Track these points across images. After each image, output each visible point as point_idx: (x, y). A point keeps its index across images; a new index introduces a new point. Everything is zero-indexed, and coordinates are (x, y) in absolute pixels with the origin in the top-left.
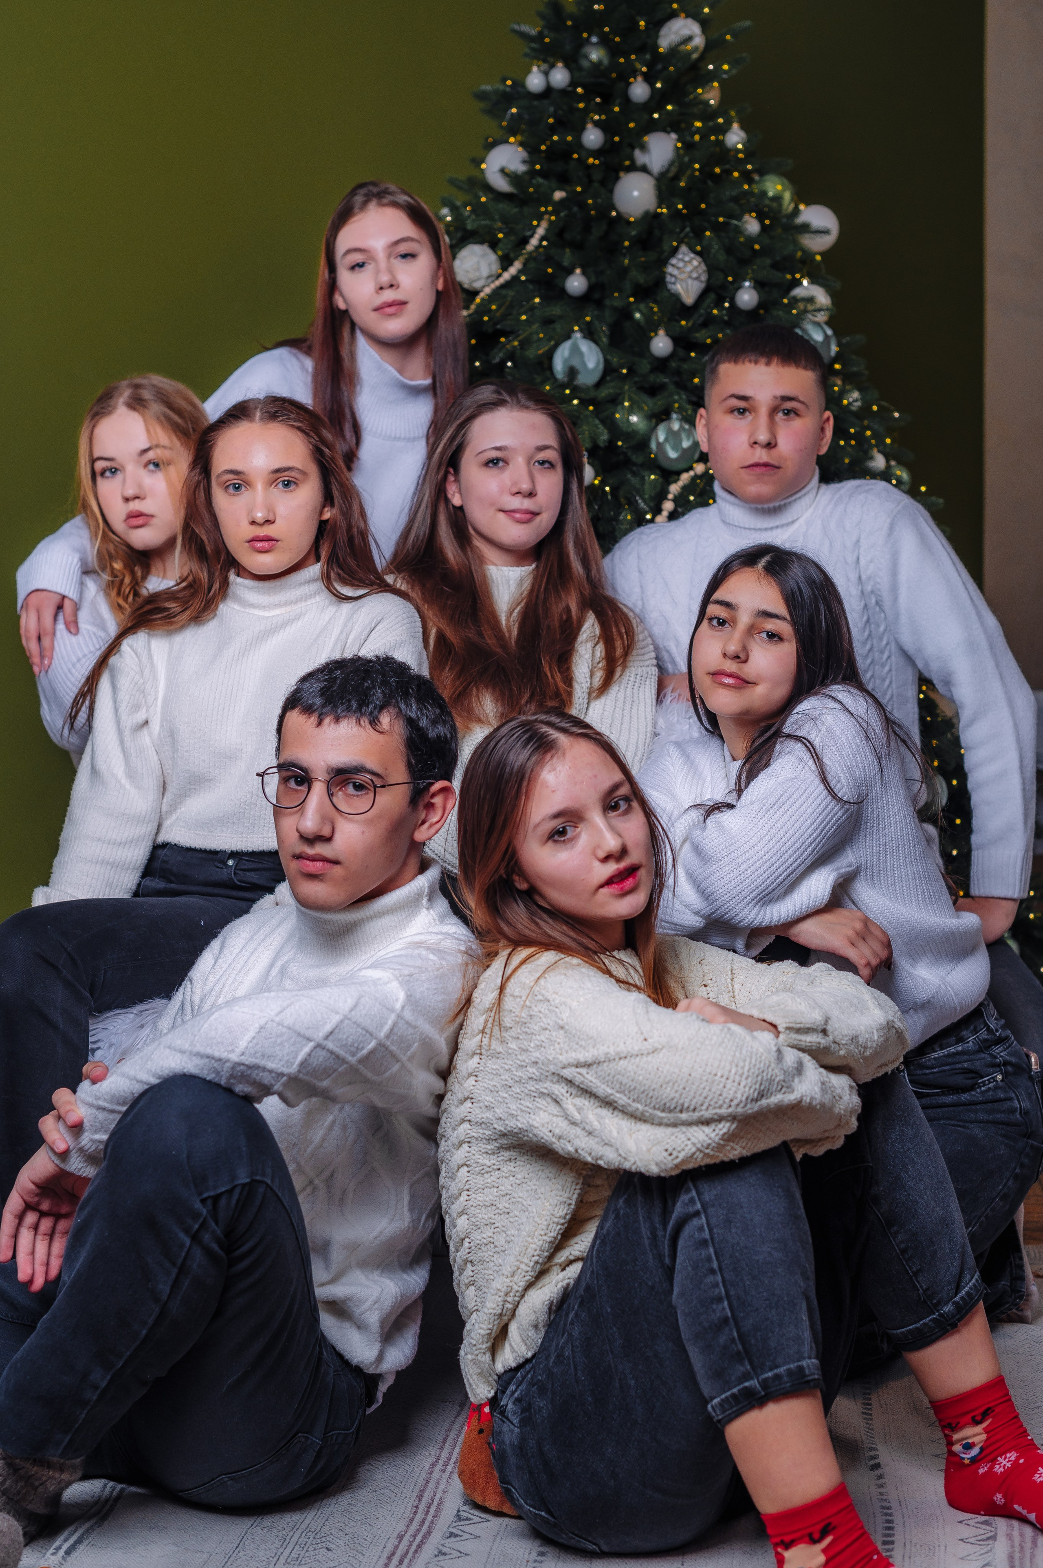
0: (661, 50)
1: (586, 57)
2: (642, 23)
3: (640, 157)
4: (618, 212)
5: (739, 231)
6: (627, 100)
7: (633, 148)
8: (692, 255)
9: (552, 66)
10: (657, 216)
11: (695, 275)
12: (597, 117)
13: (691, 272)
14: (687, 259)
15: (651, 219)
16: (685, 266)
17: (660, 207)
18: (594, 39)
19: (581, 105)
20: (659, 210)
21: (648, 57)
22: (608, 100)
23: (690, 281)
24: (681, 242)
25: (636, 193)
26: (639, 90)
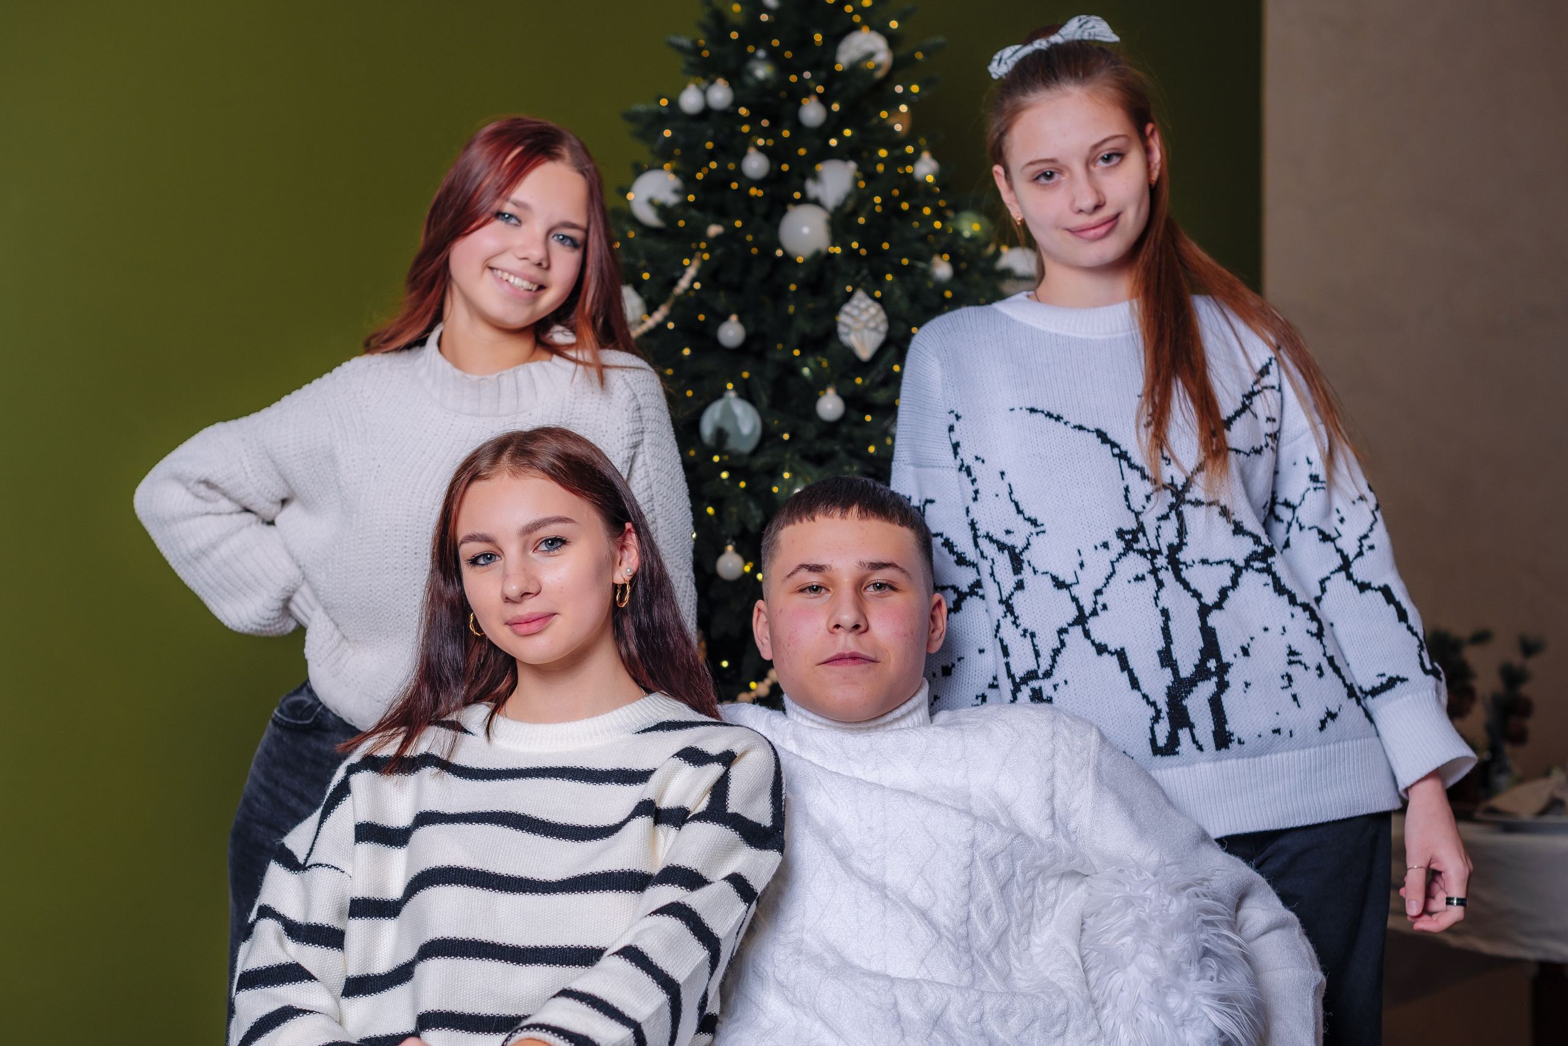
0: (839, 67)
1: (751, 73)
2: (818, 38)
3: (813, 189)
4: (785, 252)
5: (926, 274)
6: (797, 126)
7: (804, 178)
8: (869, 301)
9: (712, 82)
10: (830, 256)
11: (872, 325)
12: (761, 142)
13: (868, 321)
14: (863, 305)
15: (821, 261)
16: (860, 314)
17: (834, 245)
18: (761, 54)
19: (745, 129)
20: (832, 250)
21: (823, 75)
22: (776, 124)
23: (866, 333)
24: (855, 288)
25: (806, 230)
26: (812, 112)
